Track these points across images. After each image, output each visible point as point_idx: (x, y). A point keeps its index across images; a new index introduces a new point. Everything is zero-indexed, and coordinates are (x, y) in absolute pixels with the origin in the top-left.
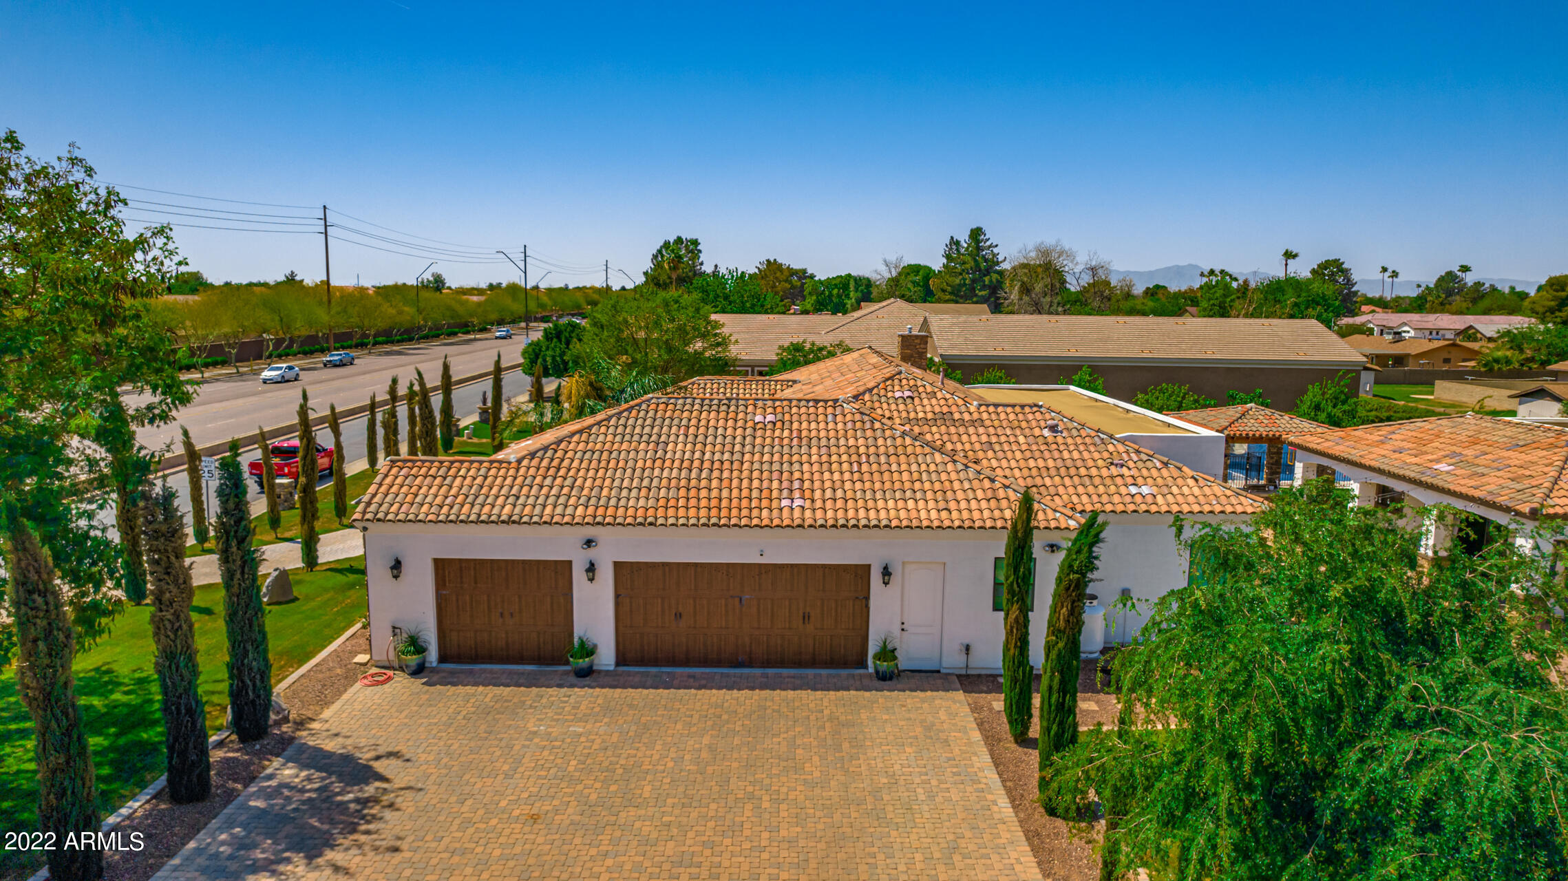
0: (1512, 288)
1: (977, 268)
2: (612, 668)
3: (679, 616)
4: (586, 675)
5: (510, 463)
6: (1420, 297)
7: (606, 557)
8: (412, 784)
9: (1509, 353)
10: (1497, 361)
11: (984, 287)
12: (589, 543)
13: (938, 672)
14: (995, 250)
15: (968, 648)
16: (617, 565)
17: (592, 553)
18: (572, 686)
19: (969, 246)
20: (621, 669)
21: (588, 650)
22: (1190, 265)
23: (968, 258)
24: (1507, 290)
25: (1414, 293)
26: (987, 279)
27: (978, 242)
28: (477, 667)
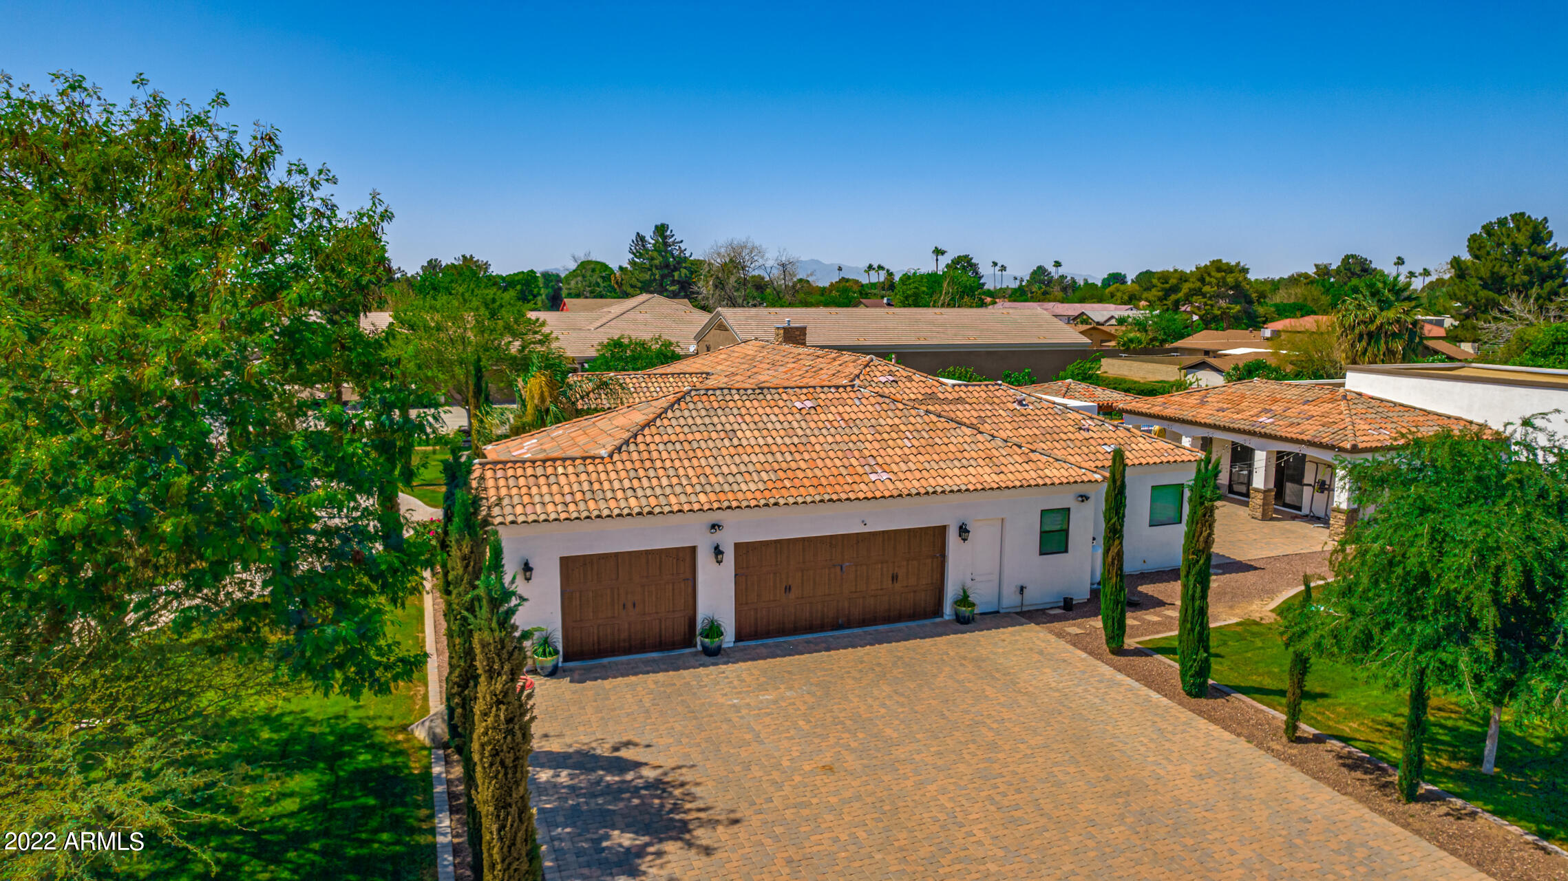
0: (1086, 280)
1: (667, 266)
2: (731, 645)
3: (788, 589)
4: (714, 654)
5: (602, 458)
6: (1021, 288)
7: (728, 540)
8: (680, 763)
9: (1138, 335)
10: (1131, 341)
11: (673, 282)
12: (715, 527)
13: (998, 612)
14: (683, 246)
15: (1022, 589)
16: (737, 546)
17: (718, 537)
18: (704, 665)
19: (657, 242)
20: (741, 644)
21: (714, 629)
22: (813, 261)
23: (655, 254)
24: (1082, 283)
25: (1015, 285)
26: (676, 274)
27: (665, 238)
28: (605, 661)
